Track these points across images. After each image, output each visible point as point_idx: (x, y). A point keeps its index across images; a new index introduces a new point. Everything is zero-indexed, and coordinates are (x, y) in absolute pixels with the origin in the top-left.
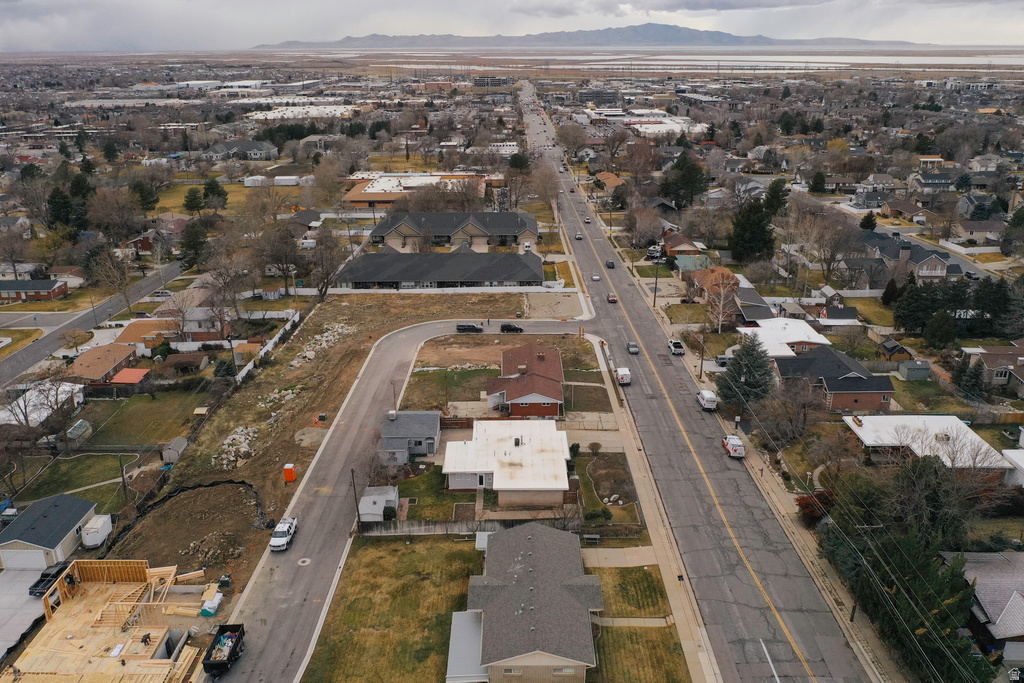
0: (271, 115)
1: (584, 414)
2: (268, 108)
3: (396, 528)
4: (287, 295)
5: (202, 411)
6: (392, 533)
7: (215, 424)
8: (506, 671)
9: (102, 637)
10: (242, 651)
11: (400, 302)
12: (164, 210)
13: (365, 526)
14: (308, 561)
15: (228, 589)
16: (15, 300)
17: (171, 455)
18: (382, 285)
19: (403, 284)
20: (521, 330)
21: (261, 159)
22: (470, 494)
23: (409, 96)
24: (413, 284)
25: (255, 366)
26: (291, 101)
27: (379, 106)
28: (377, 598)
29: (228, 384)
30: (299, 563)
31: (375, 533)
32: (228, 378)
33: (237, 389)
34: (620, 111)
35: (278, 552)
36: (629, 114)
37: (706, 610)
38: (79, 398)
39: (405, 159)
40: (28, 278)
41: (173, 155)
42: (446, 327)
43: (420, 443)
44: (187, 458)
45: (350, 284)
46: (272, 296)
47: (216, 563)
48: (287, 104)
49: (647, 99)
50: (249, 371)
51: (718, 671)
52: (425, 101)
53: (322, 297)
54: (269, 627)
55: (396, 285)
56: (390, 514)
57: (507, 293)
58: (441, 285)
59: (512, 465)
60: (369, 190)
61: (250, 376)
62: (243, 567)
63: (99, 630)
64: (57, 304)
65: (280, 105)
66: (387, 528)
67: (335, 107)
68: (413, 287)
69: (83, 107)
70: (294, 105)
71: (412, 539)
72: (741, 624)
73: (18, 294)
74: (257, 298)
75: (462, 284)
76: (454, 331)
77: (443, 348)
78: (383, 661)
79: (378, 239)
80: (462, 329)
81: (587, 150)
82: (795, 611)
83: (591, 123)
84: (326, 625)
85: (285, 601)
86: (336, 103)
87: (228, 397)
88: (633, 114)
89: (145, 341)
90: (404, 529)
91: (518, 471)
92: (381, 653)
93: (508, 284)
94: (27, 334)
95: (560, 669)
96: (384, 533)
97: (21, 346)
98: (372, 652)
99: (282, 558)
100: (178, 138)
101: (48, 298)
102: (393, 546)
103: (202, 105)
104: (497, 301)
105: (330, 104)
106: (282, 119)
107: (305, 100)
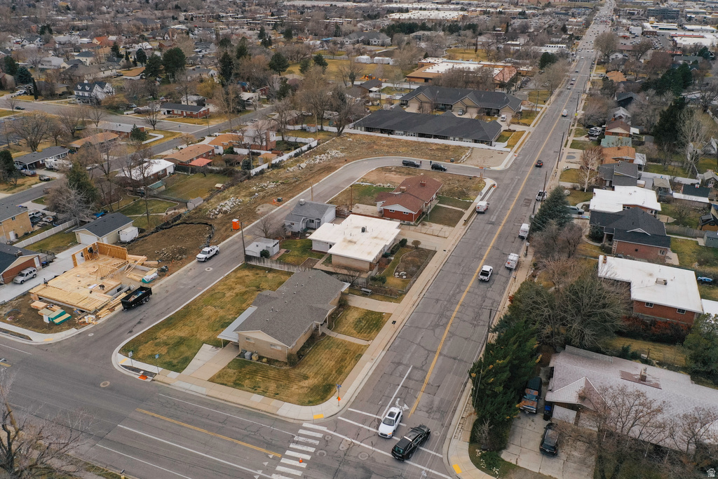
0: (405, 16)
1: (433, 224)
2: (407, 11)
3: (264, 262)
4: (322, 130)
5: (219, 185)
6: (261, 265)
7: (224, 194)
8: (247, 338)
9: (91, 279)
10: (146, 301)
11: (384, 143)
12: (291, 72)
13: (248, 258)
14: (211, 269)
15: (163, 273)
16: (180, 115)
17: (191, 206)
18: (382, 131)
19: (396, 132)
20: (445, 170)
21: (378, 45)
22: (321, 254)
23: (512, 7)
24: (403, 133)
25: (268, 168)
26: (423, 7)
27: (485, 13)
28: (228, 294)
29: (245, 174)
30: (206, 269)
31: (253, 263)
32: (246, 170)
33: (249, 178)
34: (675, 26)
35: (200, 262)
36: (682, 28)
37: (396, 343)
38: (171, 170)
39: (474, 52)
40: (195, 104)
41: (324, 39)
42: (396, 161)
43: (313, 221)
44: (198, 209)
45: (363, 128)
46: (313, 130)
47: (167, 260)
48: (421, 9)
49: (705, 18)
50: (263, 169)
51: (370, 373)
52: (521, 10)
53: (339, 133)
54: (167, 294)
55: (390, 132)
56: (265, 254)
57: (460, 146)
58: (421, 135)
59: (350, 242)
60: (428, 71)
61: (262, 172)
62: (179, 265)
63: (92, 276)
64: (199, 120)
65: (416, 9)
66: (260, 262)
67: (451, 12)
68: (402, 135)
69: (294, 6)
70: (425, 9)
71: (270, 270)
72: (409, 356)
73: (182, 112)
74: (303, 130)
75: (436, 137)
76: (400, 164)
77: (384, 173)
78: (206, 323)
79: (405, 102)
80: (406, 164)
81: (617, 54)
82: (451, 358)
83: (642, 34)
84: (195, 300)
85: (184, 285)
86: (455, 10)
87: (241, 181)
88: (684, 29)
89: (223, 145)
90: (267, 264)
91: (351, 246)
92: (208, 319)
93: (466, 140)
94: (173, 134)
95: (275, 345)
96: (258, 264)
97: (166, 140)
98: (205, 317)
99: (200, 265)
100: (333, 28)
101: (196, 117)
102: (258, 272)
103: (365, 7)
104: (449, 150)
105: (450, 10)
106: (410, 19)
107: (434, 6)
